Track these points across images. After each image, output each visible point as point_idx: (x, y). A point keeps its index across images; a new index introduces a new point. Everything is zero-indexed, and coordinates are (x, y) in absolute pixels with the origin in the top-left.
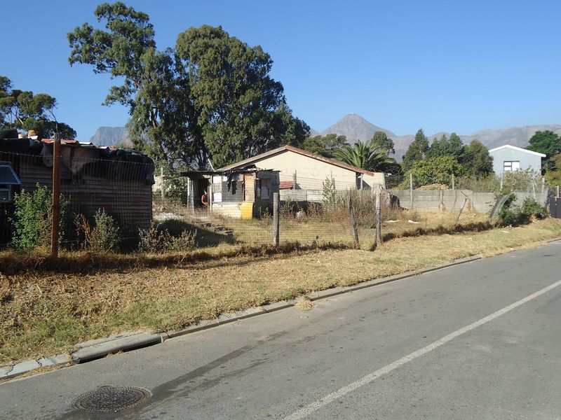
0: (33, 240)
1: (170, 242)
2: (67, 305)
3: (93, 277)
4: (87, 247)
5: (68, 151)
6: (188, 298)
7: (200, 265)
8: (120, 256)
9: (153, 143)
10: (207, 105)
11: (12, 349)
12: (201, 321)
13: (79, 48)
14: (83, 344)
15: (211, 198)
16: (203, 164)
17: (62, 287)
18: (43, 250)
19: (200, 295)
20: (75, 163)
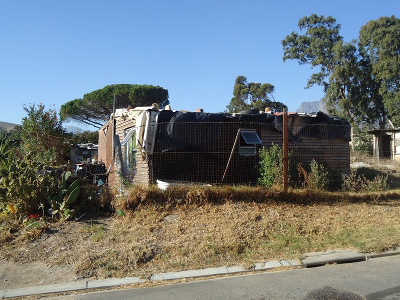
0: (271, 180)
1: (367, 184)
2: (295, 226)
3: (312, 207)
4: (306, 186)
5: (290, 120)
6: (385, 228)
7: (393, 203)
8: (330, 193)
9: (342, 111)
10: (385, 78)
11: (263, 252)
12: (397, 248)
13: (289, 49)
14: (308, 254)
15: (393, 150)
16: (383, 124)
17: (292, 213)
18: (278, 187)
19: (395, 226)
20: (295, 128)
